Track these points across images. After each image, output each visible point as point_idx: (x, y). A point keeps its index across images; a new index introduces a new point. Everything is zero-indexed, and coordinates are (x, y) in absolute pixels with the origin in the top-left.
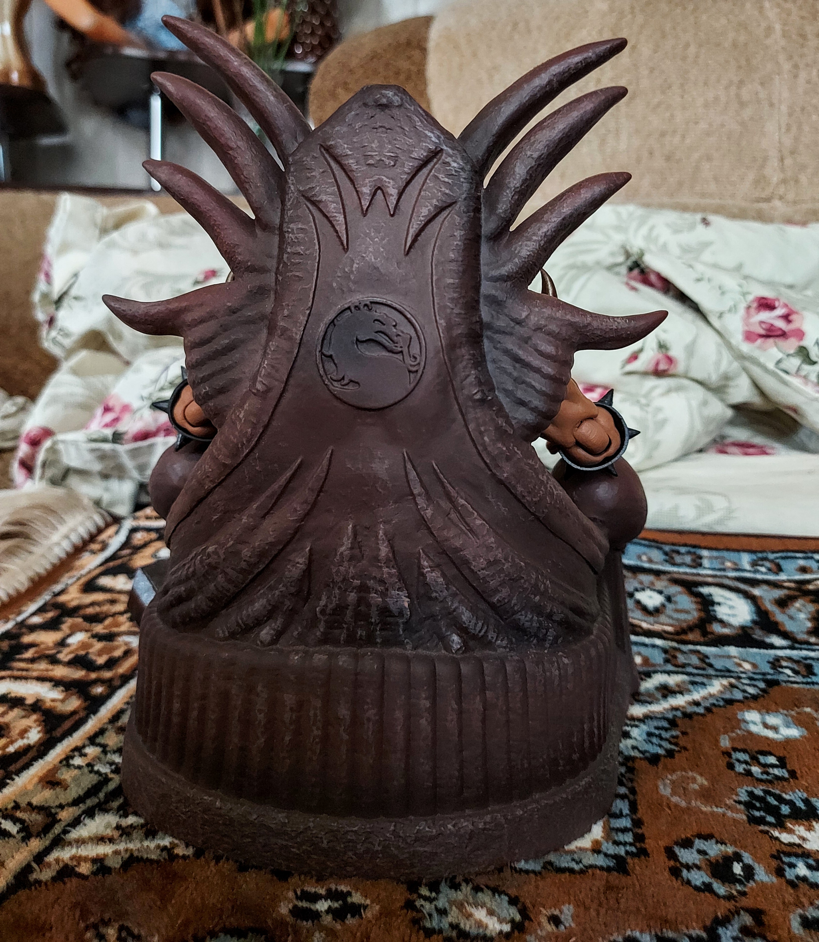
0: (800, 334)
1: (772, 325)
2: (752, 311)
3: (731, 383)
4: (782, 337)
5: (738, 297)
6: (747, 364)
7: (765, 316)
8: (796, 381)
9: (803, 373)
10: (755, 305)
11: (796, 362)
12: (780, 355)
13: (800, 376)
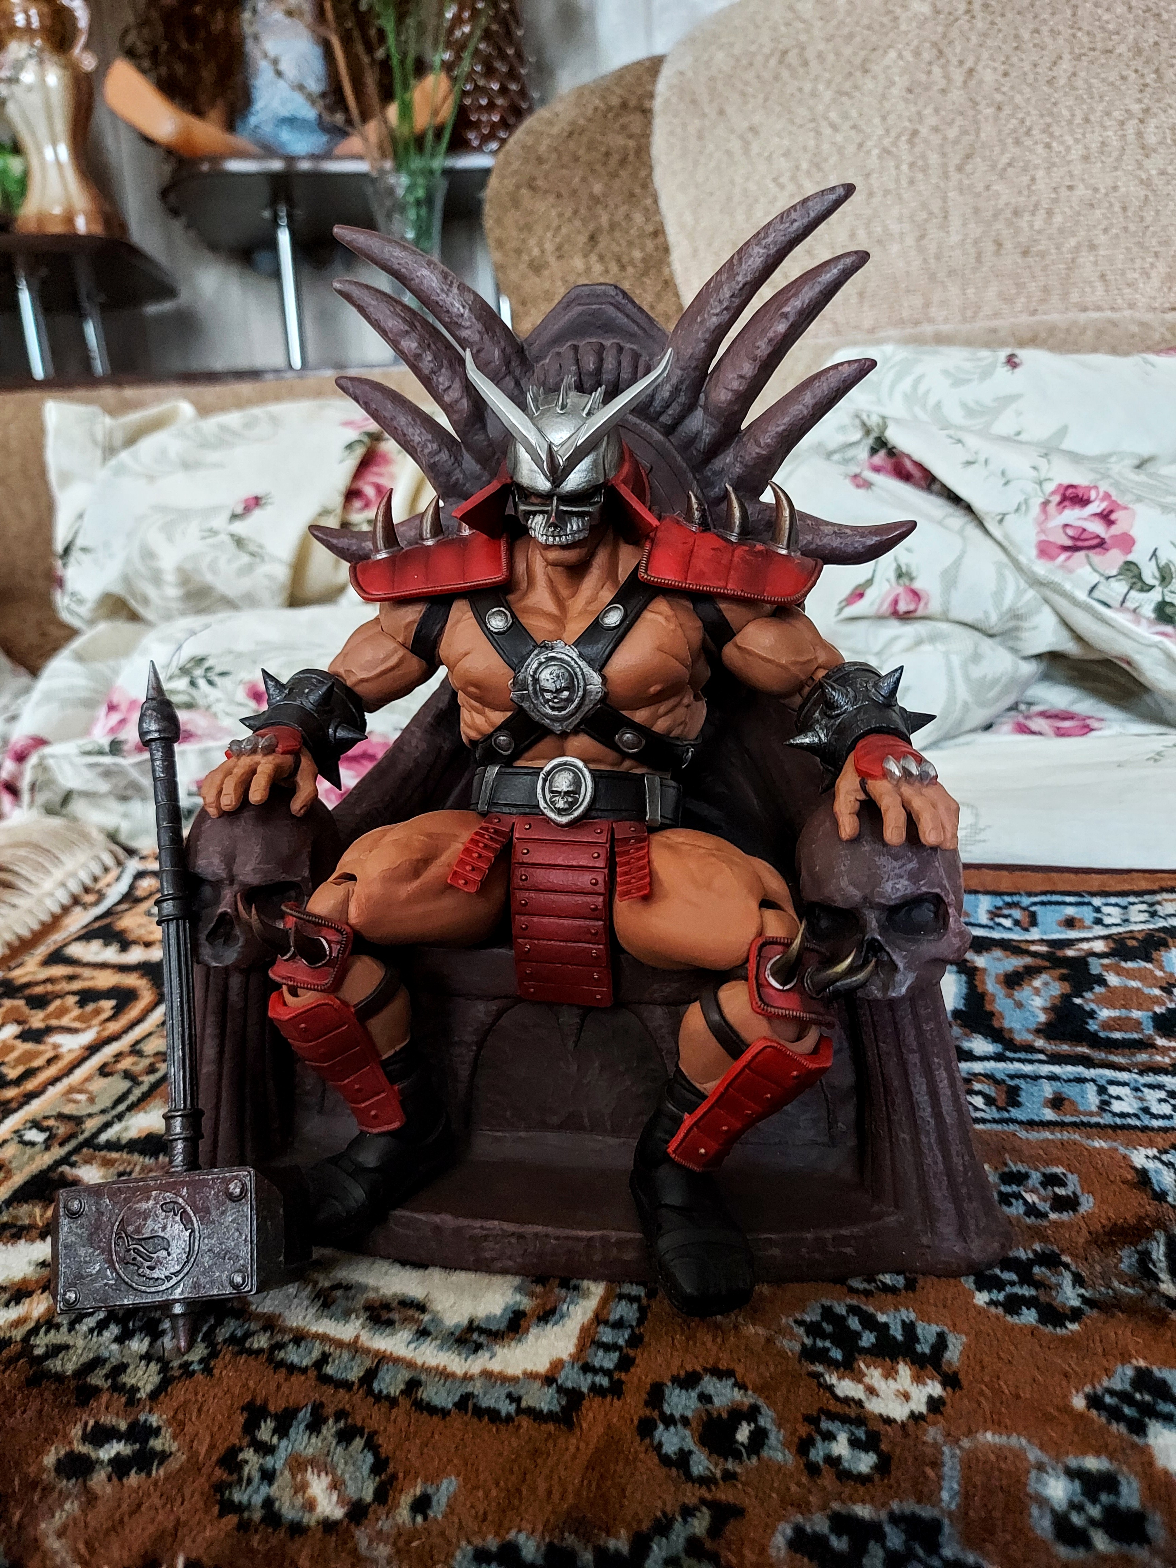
0: (1127, 542)
1: (1084, 530)
2: (1052, 508)
3: (1025, 625)
4: (1098, 550)
5: (1031, 487)
6: (1049, 594)
7: (1073, 515)
8: (1120, 618)
9: (1130, 604)
10: (1057, 498)
11: (1120, 587)
12: (1095, 578)
13: (1128, 609)
